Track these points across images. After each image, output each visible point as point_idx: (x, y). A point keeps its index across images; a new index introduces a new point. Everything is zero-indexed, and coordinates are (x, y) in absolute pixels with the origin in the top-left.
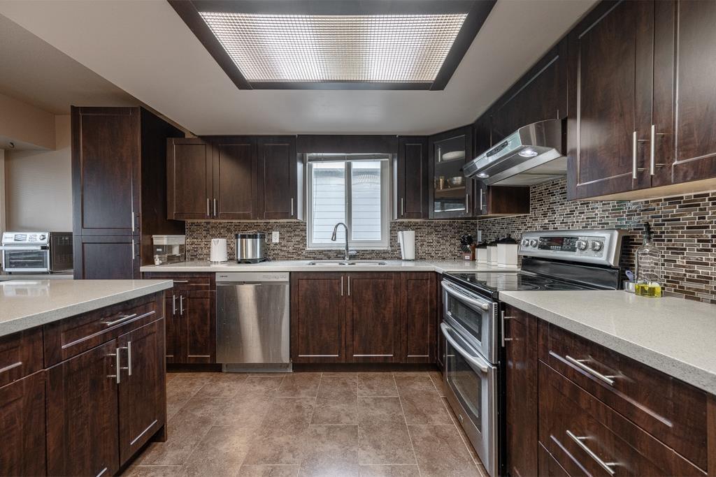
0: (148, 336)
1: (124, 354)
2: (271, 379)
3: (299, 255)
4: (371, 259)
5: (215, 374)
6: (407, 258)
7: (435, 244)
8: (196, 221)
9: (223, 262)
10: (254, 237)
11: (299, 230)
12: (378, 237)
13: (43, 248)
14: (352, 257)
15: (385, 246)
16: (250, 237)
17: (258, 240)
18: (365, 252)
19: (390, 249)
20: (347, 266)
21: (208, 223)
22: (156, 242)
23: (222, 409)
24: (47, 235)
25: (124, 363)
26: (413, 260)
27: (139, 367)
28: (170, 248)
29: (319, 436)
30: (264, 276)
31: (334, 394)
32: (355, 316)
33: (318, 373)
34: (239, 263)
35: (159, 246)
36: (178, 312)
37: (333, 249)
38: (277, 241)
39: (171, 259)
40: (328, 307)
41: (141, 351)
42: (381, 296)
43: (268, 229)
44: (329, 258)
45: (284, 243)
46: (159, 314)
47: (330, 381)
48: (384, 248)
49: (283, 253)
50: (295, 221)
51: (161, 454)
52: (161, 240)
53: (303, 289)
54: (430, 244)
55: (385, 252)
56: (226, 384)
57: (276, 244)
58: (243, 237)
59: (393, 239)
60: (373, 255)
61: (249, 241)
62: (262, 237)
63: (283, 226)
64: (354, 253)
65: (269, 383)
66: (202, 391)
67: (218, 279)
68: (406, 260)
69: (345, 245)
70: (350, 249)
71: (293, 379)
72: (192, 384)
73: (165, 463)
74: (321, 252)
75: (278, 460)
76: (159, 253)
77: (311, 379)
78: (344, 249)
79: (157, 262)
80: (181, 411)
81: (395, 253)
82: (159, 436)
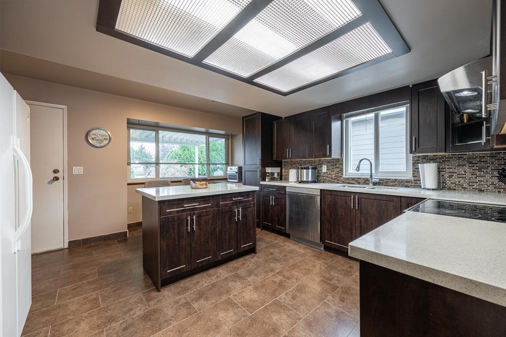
0: (248, 208)
1: (238, 211)
2: (310, 249)
3: (338, 180)
4: (394, 186)
5: (287, 238)
6: (427, 187)
7: (468, 175)
8: (286, 160)
9: (295, 182)
10: (308, 168)
11: (338, 164)
12: (403, 168)
13: (236, 173)
14: (375, 184)
15: (409, 176)
16: (305, 168)
17: (310, 170)
18: (388, 180)
19: (412, 179)
20: (367, 189)
21: (291, 161)
22: (267, 171)
23: (281, 252)
24: (237, 167)
25: (238, 215)
26: (433, 189)
27: (245, 219)
28: (273, 174)
29: (314, 280)
30: (307, 191)
31: (339, 268)
32: (362, 224)
33: (338, 256)
34: (300, 182)
35: (268, 173)
36: (272, 204)
37: (362, 177)
38: (326, 171)
39: (273, 179)
40: (343, 214)
41: (246, 213)
42: (384, 213)
43: (320, 164)
44: (359, 183)
45: (329, 172)
46: (253, 200)
47: (342, 262)
48: (407, 178)
49: (328, 179)
50: (330, 158)
51: (253, 257)
52: (269, 170)
53: (329, 200)
54: (460, 176)
55: (407, 181)
56: (288, 244)
57: (325, 173)
58: (302, 168)
59: (416, 171)
60: (396, 183)
61: (305, 170)
62: (314, 168)
63: (329, 162)
64: (377, 180)
65: (308, 250)
66: (277, 243)
67: (287, 190)
68: (424, 189)
69: (370, 175)
70: (373, 177)
71: (321, 253)
72: (276, 239)
73: (252, 260)
74: (353, 179)
75: (289, 279)
76: (268, 176)
77: (331, 257)
78: (369, 177)
79: (267, 180)
80: (266, 247)
81: (416, 182)
82: (252, 250)
